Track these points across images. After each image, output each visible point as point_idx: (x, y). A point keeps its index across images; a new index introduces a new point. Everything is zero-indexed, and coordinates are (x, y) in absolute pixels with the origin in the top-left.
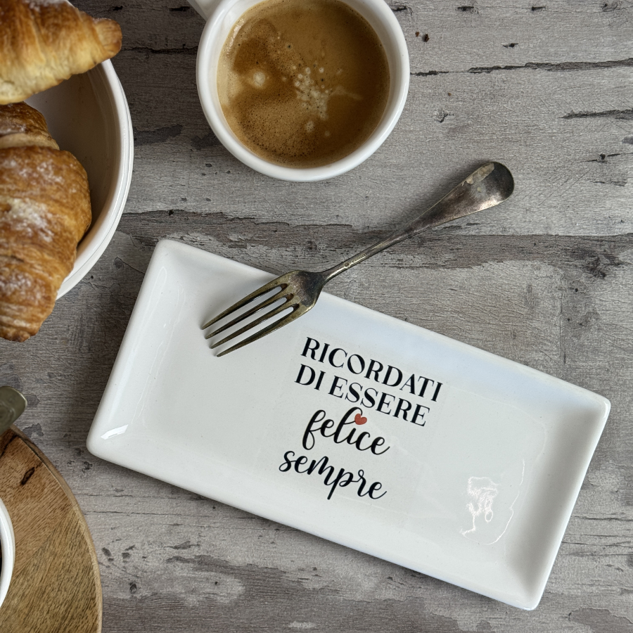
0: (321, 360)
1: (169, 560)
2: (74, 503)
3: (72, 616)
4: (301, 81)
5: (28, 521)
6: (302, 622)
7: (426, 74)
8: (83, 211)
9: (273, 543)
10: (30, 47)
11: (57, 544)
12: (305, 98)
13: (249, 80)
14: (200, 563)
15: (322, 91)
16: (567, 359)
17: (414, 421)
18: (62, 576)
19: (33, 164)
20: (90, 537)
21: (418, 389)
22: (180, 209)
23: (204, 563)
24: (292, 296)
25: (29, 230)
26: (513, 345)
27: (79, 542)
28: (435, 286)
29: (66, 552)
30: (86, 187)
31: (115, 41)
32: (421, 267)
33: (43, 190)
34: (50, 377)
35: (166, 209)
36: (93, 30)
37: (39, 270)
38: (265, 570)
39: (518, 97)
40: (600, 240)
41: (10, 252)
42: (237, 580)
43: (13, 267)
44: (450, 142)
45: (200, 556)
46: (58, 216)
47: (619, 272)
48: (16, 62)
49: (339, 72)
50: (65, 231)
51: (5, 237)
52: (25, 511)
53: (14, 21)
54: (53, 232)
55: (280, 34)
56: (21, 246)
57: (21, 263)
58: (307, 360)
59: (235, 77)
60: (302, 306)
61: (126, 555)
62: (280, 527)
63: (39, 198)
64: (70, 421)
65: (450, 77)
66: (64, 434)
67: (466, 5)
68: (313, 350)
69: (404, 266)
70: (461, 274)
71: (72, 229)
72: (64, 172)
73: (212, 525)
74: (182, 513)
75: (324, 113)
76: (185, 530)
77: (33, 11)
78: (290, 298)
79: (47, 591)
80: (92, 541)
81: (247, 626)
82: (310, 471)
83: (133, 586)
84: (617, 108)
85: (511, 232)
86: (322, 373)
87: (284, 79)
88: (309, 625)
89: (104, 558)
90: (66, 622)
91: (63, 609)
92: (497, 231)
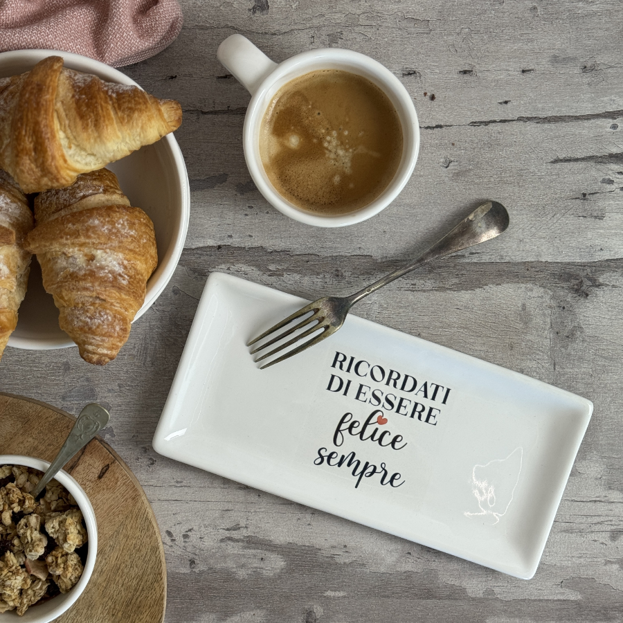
0: (348, 370)
1: (222, 541)
2: (142, 493)
3: (143, 588)
4: (329, 142)
5: (105, 509)
6: (335, 591)
7: (433, 128)
8: (152, 256)
9: (309, 524)
10: (109, 127)
11: (129, 528)
12: (332, 156)
13: (286, 142)
14: (248, 542)
15: (346, 150)
16: (557, 367)
17: (427, 421)
18: (134, 555)
19: (113, 221)
20: (156, 522)
21: (430, 394)
22: (227, 244)
23: (251, 542)
24: (323, 318)
25: (110, 275)
26: (511, 355)
27: (147, 526)
28: (443, 306)
29: (137, 535)
30: (153, 237)
31: (177, 118)
32: (432, 290)
33: (121, 242)
34: (120, 387)
35: (215, 245)
36: (159, 110)
37: (117, 307)
38: (303, 548)
39: (511, 146)
40: (583, 265)
41: (94, 294)
42: (279, 556)
43: (97, 305)
44: (454, 184)
45: (248, 537)
46: (132, 262)
47: (599, 292)
48: (98, 140)
49: (361, 134)
50: (138, 274)
51: (91, 282)
52: (102, 501)
53: (96, 107)
54: (128, 276)
55: (311, 103)
56: (103, 289)
57: (104, 302)
58: (336, 371)
59: (274, 140)
60: (331, 327)
61: (186, 536)
62: (315, 512)
63: (117, 248)
64: (137, 424)
65: (454, 129)
66: (133, 434)
67: (466, 69)
68: (341, 362)
69: (417, 289)
70: (465, 296)
71: (143, 271)
72: (137, 226)
73: (258, 510)
74: (232, 500)
75: (348, 168)
76: (235, 515)
77: (111, 97)
78: (321, 320)
79: (121, 568)
80: (158, 525)
81: (288, 594)
82: (340, 464)
83: (192, 562)
84: (595, 154)
85: (507, 259)
86: (349, 382)
87: (315, 141)
88: (341, 594)
89: (168, 539)
90: (138, 593)
91: (135, 582)
92: (495, 259)
